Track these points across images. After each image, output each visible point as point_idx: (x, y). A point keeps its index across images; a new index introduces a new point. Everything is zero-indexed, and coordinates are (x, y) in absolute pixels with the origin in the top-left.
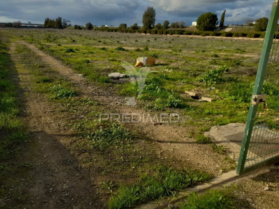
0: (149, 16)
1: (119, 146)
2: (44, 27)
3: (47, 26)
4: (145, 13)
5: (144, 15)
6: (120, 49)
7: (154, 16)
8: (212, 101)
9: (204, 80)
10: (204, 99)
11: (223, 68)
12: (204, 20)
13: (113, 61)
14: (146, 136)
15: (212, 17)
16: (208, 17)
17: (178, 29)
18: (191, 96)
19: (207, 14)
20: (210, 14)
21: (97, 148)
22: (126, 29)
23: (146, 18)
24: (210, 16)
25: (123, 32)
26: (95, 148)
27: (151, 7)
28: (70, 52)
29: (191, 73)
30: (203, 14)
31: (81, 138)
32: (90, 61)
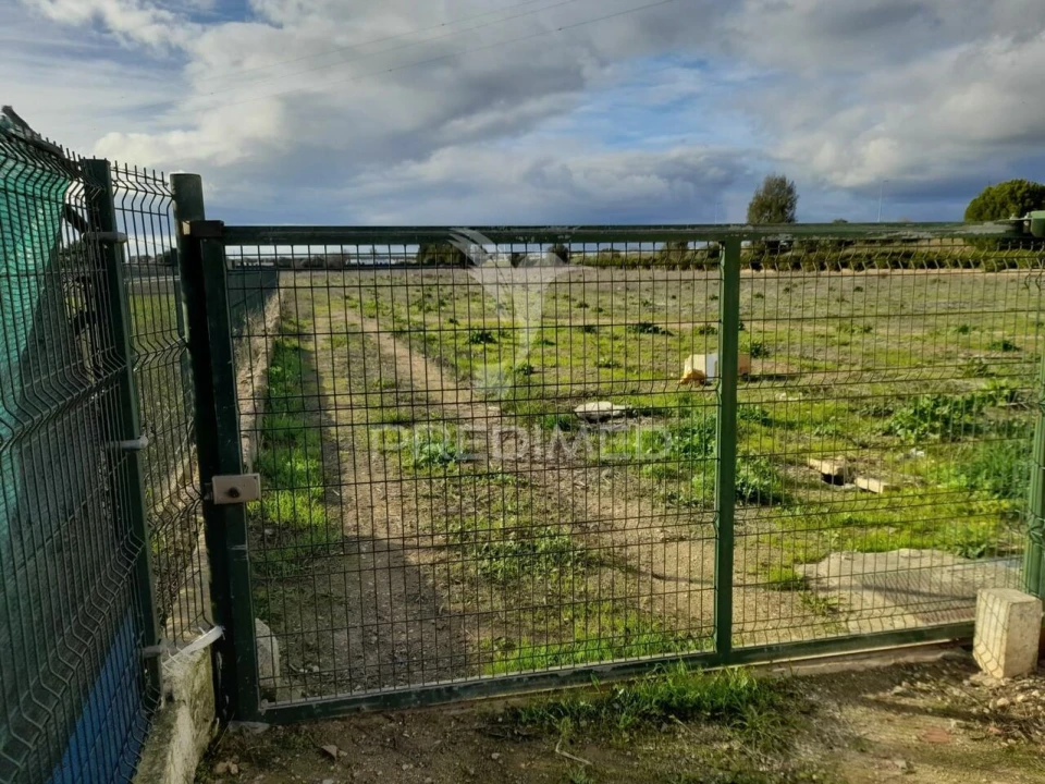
0: (769, 207)
1: (545, 576)
2: (415, 265)
3: (425, 261)
4: (758, 197)
5: (751, 205)
6: (644, 327)
7: (792, 207)
8: (886, 488)
9: (898, 427)
10: (862, 483)
11: (995, 388)
12: (995, 208)
13: (608, 366)
14: (629, 563)
15: (1029, 197)
16: (1014, 199)
17: (888, 249)
18: (823, 474)
19: (1007, 188)
20: (1020, 188)
21: (490, 577)
22: (686, 258)
23: (761, 214)
24: (1019, 193)
25: (674, 269)
26: (486, 575)
27: (779, 175)
28: (479, 343)
29: (868, 405)
30: (990, 189)
31: (458, 556)
32: (536, 370)
